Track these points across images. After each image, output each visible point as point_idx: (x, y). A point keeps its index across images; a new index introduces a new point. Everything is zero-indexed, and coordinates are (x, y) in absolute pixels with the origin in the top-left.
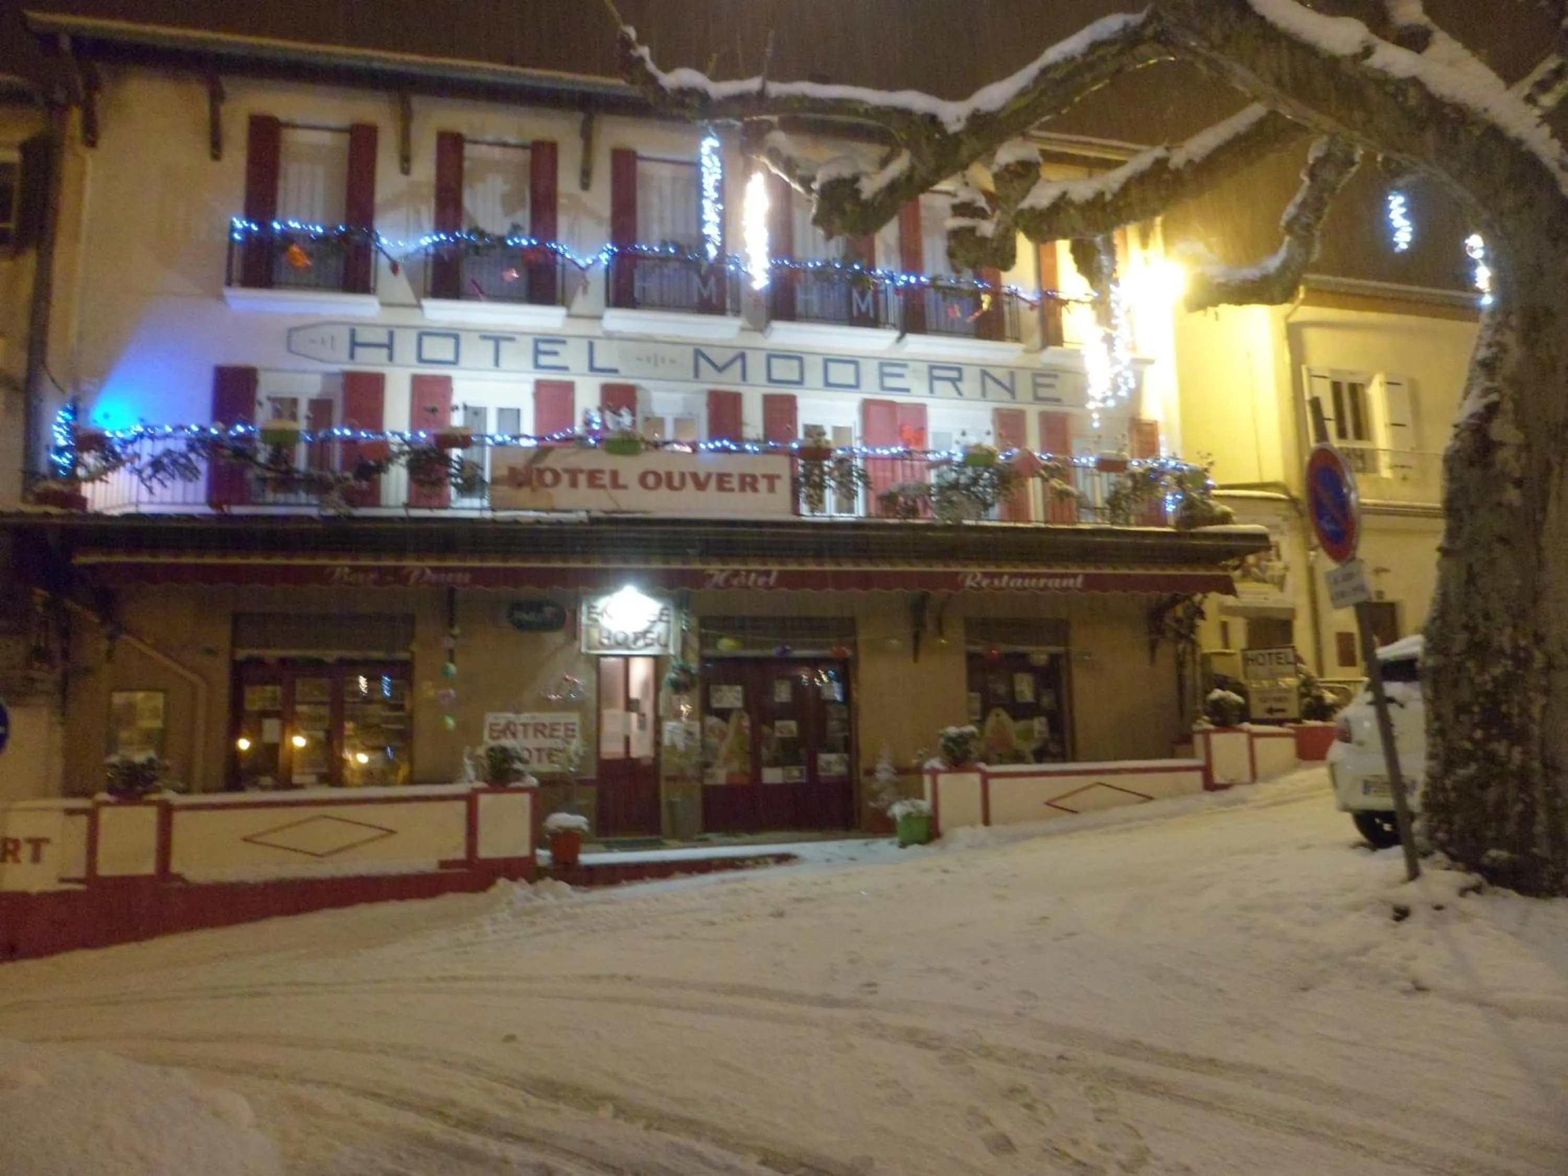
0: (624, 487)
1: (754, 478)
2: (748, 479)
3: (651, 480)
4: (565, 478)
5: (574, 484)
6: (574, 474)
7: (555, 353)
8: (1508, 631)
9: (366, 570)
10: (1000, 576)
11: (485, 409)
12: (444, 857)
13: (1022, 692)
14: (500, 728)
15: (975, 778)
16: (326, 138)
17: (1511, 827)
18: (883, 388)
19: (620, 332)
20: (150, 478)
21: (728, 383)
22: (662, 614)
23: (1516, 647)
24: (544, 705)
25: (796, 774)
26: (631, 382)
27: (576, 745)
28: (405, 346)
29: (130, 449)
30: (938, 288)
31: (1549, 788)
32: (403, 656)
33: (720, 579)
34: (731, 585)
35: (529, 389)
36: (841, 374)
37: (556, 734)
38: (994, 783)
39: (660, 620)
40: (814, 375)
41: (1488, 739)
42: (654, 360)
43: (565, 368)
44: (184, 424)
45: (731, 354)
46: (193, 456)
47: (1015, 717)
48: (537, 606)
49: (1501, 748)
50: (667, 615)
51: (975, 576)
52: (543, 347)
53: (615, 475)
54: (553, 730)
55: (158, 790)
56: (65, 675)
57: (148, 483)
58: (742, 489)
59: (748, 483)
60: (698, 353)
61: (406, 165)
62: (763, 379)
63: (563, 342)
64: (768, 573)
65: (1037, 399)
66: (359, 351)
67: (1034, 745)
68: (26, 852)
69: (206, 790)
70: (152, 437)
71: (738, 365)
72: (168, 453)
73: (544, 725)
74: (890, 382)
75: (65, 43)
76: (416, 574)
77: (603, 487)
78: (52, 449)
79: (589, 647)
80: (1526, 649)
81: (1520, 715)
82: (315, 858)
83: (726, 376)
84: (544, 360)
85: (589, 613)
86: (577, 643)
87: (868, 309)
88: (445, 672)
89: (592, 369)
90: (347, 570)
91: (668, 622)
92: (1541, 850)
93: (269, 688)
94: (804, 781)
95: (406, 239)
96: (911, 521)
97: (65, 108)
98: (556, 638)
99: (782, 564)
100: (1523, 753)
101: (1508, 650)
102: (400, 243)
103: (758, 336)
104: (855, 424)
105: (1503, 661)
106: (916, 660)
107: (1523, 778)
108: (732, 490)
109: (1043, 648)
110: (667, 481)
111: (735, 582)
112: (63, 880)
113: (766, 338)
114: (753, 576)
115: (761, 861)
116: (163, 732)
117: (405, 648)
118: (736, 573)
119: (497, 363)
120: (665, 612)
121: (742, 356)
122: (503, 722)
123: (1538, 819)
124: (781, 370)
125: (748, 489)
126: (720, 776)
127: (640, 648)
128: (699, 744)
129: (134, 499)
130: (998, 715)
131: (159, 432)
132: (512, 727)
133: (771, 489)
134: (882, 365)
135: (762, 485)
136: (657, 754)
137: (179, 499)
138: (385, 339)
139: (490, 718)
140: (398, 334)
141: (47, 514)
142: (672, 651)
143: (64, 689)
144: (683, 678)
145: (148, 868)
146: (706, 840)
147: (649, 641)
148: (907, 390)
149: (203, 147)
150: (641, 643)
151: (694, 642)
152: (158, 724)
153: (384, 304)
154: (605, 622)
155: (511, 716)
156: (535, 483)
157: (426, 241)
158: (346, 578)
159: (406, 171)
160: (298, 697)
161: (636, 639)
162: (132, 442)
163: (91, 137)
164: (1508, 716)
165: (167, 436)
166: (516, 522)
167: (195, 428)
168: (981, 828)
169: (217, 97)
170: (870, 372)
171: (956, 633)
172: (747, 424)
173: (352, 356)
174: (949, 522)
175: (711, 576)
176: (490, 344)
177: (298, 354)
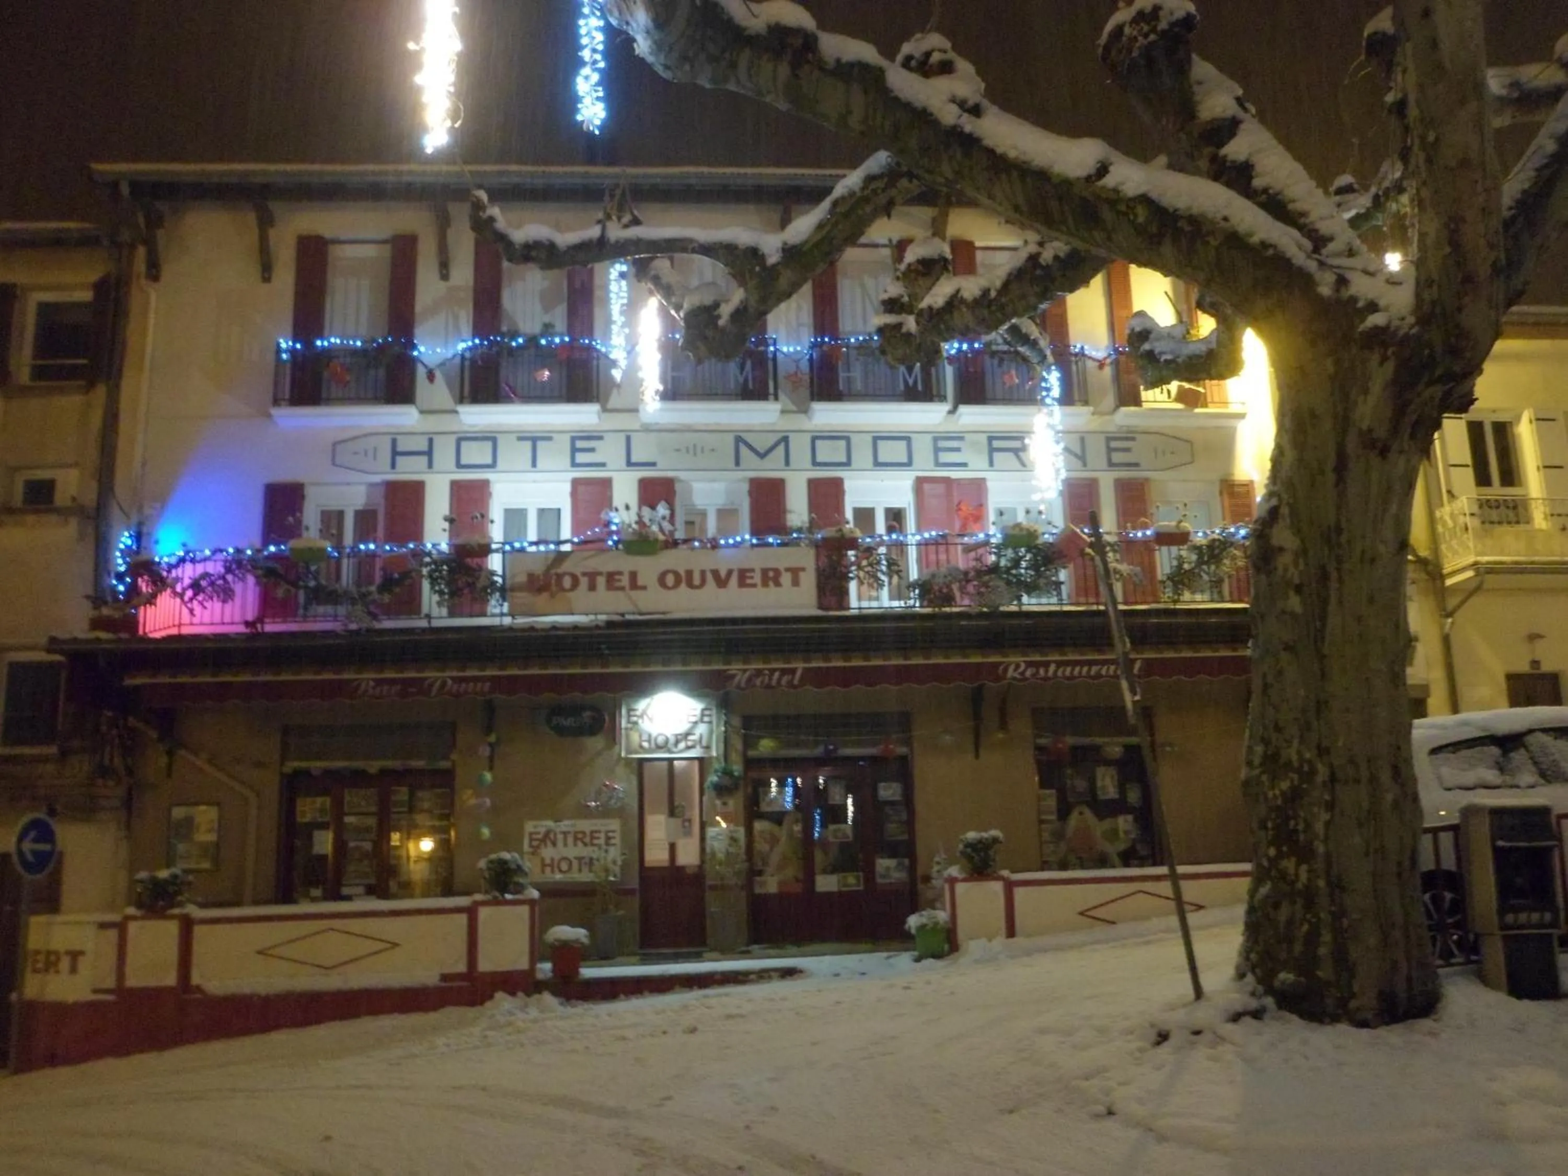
0: (644, 588)
1: (777, 572)
2: (771, 574)
3: (670, 580)
4: (584, 581)
5: (592, 587)
6: (592, 576)
7: (592, 450)
8: (1296, 743)
9: (393, 682)
10: (1046, 665)
11: (526, 510)
12: (447, 971)
13: (1104, 787)
14: (540, 836)
15: (997, 887)
16: (369, 251)
17: (1298, 948)
18: (938, 464)
19: (657, 424)
20: (191, 600)
21: (770, 469)
22: (703, 715)
23: (1302, 760)
24: (584, 812)
25: (853, 881)
26: (670, 474)
27: (614, 853)
28: (444, 454)
29: (174, 573)
30: (993, 354)
31: (1333, 908)
32: (444, 764)
33: (741, 679)
34: (754, 686)
35: (567, 487)
36: (892, 451)
37: (596, 842)
38: (1020, 893)
39: (702, 721)
40: (863, 455)
41: (1280, 855)
42: (694, 450)
43: (603, 465)
44: (222, 547)
45: (772, 439)
46: (229, 577)
47: (1101, 816)
48: (575, 710)
49: (1289, 864)
50: (710, 715)
51: (1018, 666)
52: (580, 444)
53: (633, 576)
54: (592, 838)
55: (181, 905)
56: (130, 791)
57: (189, 605)
58: (765, 584)
59: (771, 577)
60: (739, 440)
61: (444, 272)
62: (807, 463)
63: (600, 438)
64: (793, 671)
65: (1111, 464)
66: (400, 460)
67: (1122, 846)
68: (65, 964)
69: (256, 902)
70: (193, 561)
71: (781, 448)
72: (206, 575)
73: (584, 833)
74: (945, 457)
75: (125, 190)
76: (438, 684)
77: (622, 589)
78: (113, 575)
79: (629, 751)
80: (1310, 762)
81: (1305, 832)
82: (323, 971)
83: (769, 462)
84: (581, 458)
85: (629, 716)
86: (617, 748)
87: (915, 382)
88: (480, 780)
89: (629, 463)
90: (372, 683)
91: (710, 722)
92: (1324, 973)
93: (319, 800)
94: (861, 888)
95: (446, 345)
96: (947, 609)
97: (133, 247)
98: (595, 743)
99: (807, 660)
100: (1309, 871)
101: (1296, 764)
102: (438, 350)
103: (802, 416)
104: (909, 504)
105: (1291, 775)
106: (977, 756)
107: (1309, 897)
108: (754, 586)
109: (1116, 739)
110: (687, 579)
111: (758, 682)
112: (96, 991)
113: (810, 419)
114: (777, 674)
115: (766, 975)
116: (217, 845)
117: (446, 757)
118: (759, 672)
119: (534, 464)
120: (707, 712)
121: (785, 440)
122: (543, 830)
123: (1322, 939)
124: (825, 452)
125: (771, 583)
126: (770, 885)
127: (681, 751)
128: (743, 850)
129: (177, 623)
130: (1081, 813)
131: (199, 555)
132: (552, 836)
133: (796, 582)
134: (936, 440)
135: (786, 579)
136: (703, 861)
137: (217, 619)
138: (424, 446)
139: (529, 827)
140: (437, 441)
141: (98, 640)
142: (714, 754)
143: (128, 803)
144: (727, 781)
145: (170, 979)
146: (748, 952)
147: (690, 743)
148: (964, 465)
149: (255, 271)
150: (682, 745)
151: (738, 744)
152: (212, 837)
153: (422, 412)
154: (646, 725)
155: (550, 824)
156: (554, 588)
157: (461, 346)
158: (371, 691)
159: (445, 277)
160: (346, 809)
161: (677, 742)
162: (176, 566)
163: (154, 271)
164: (1295, 831)
165: (205, 559)
166: (532, 629)
167: (231, 550)
168: (1000, 942)
169: (266, 221)
170: (923, 449)
171: (1022, 726)
172: (790, 512)
173: (393, 465)
174: (985, 610)
175: (733, 677)
176: (528, 445)
177: (341, 466)
